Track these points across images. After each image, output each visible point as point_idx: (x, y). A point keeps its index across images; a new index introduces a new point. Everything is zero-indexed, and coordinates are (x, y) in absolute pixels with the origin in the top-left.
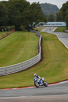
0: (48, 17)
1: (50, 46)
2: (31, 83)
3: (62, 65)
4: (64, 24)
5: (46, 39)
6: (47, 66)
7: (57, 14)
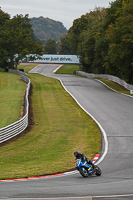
0: (44, 45)
1: (46, 102)
2: (7, 173)
3: (70, 138)
4: (75, 59)
5: (39, 88)
6: (41, 140)
7: (62, 40)
